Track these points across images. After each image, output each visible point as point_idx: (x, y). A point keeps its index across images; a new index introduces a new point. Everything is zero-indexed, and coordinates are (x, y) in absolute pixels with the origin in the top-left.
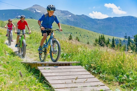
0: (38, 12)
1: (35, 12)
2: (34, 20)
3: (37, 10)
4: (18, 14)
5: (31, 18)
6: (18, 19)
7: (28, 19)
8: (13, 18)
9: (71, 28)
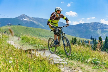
0: (25, 20)
1: (22, 20)
2: (22, 26)
3: (24, 19)
4: (9, 22)
5: (20, 25)
6: (9, 25)
7: (17, 26)
8: (5, 25)
9: (51, 32)
